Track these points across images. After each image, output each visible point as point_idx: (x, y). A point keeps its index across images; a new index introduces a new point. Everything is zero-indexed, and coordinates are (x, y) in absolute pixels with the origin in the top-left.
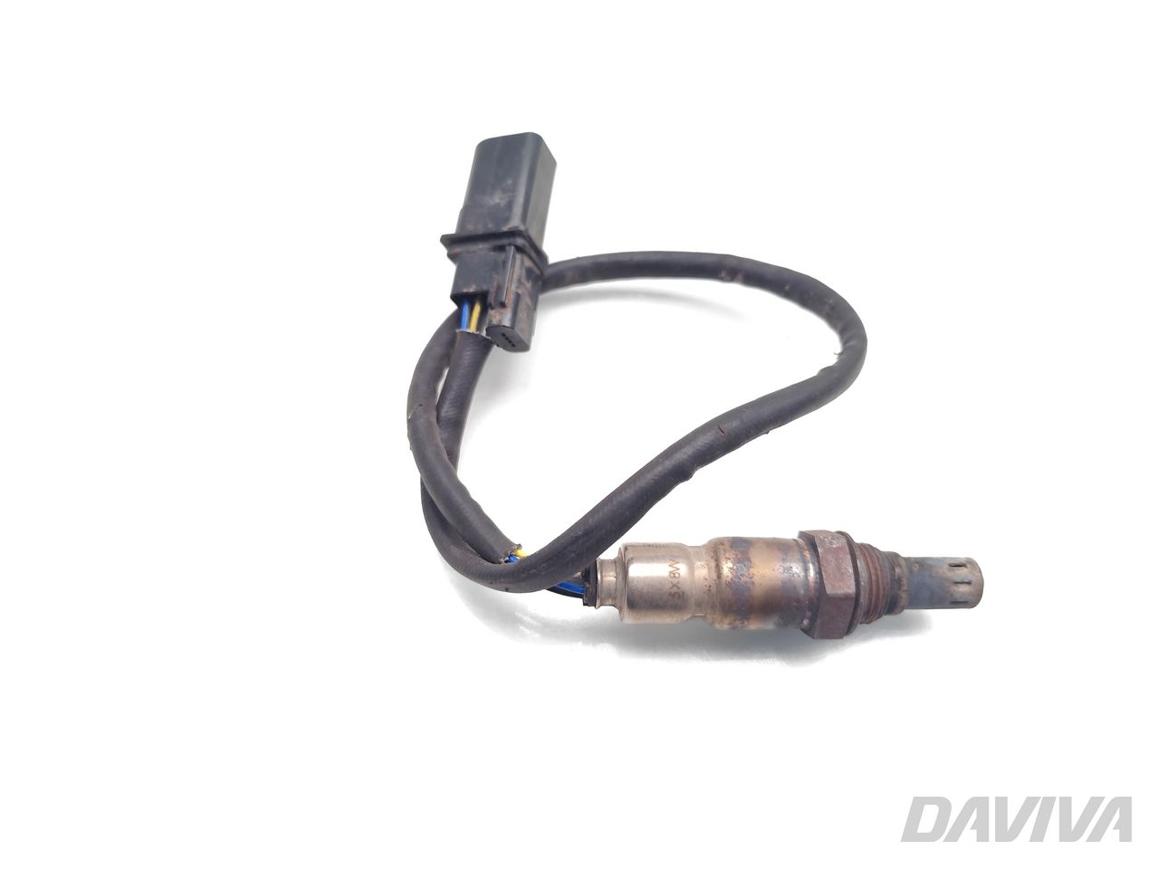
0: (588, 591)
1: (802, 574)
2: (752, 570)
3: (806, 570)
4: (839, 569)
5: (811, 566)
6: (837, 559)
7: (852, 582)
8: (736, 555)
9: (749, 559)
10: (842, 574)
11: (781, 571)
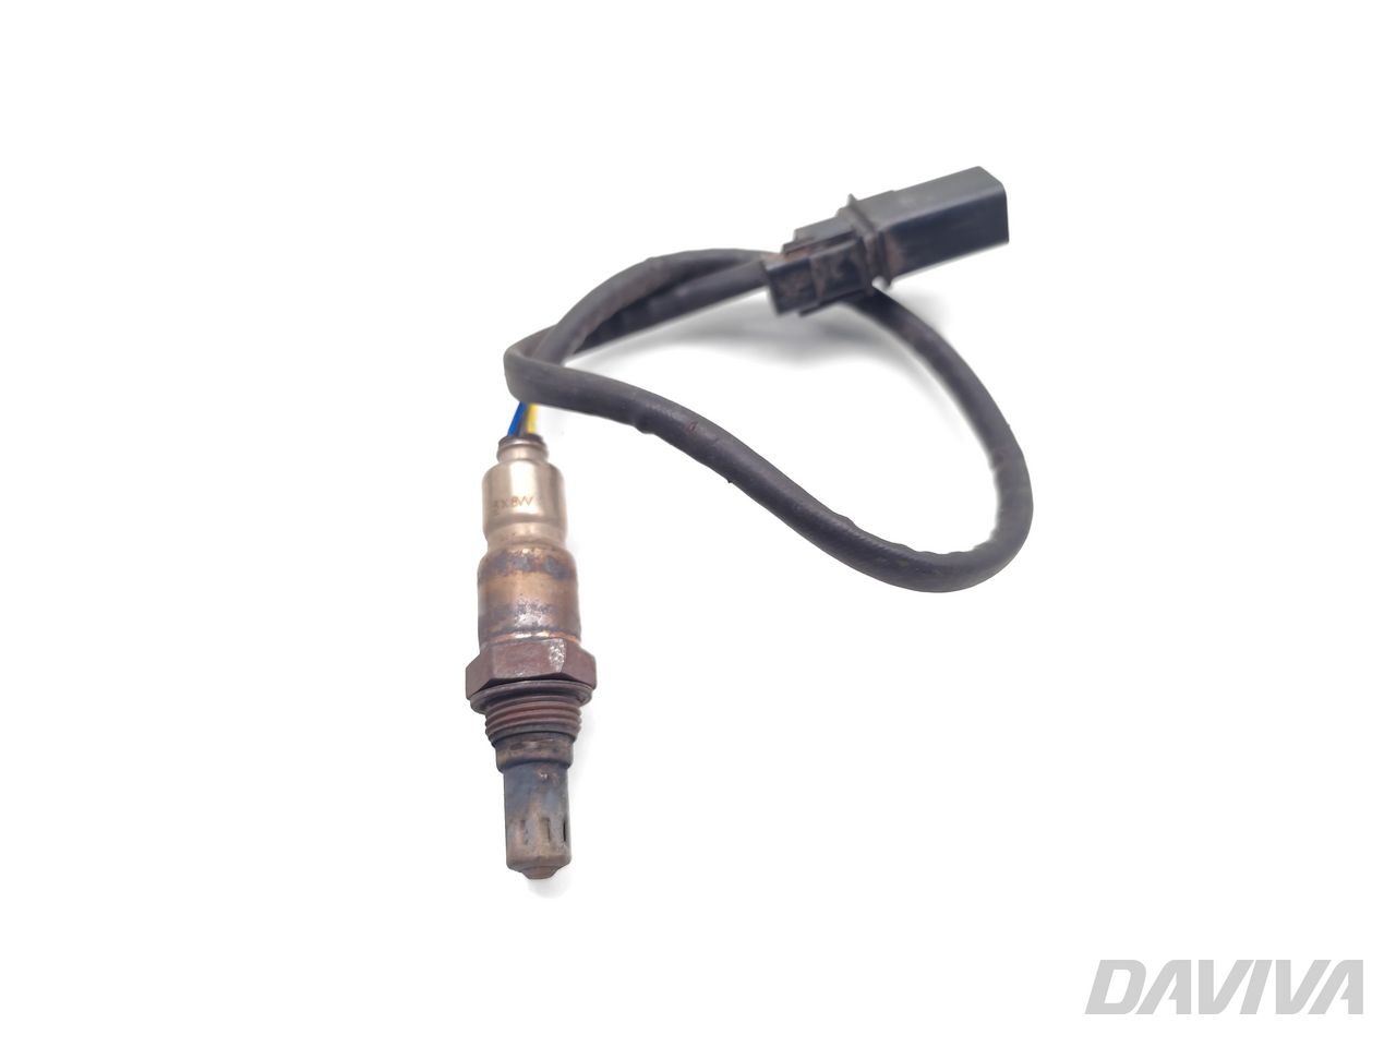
0: (505, 445)
1: (518, 625)
2: (520, 572)
3: (524, 630)
4: (522, 662)
5: (528, 635)
6: (533, 660)
7: (507, 676)
8: (538, 558)
9: (533, 570)
10: (516, 665)
11: (521, 602)
